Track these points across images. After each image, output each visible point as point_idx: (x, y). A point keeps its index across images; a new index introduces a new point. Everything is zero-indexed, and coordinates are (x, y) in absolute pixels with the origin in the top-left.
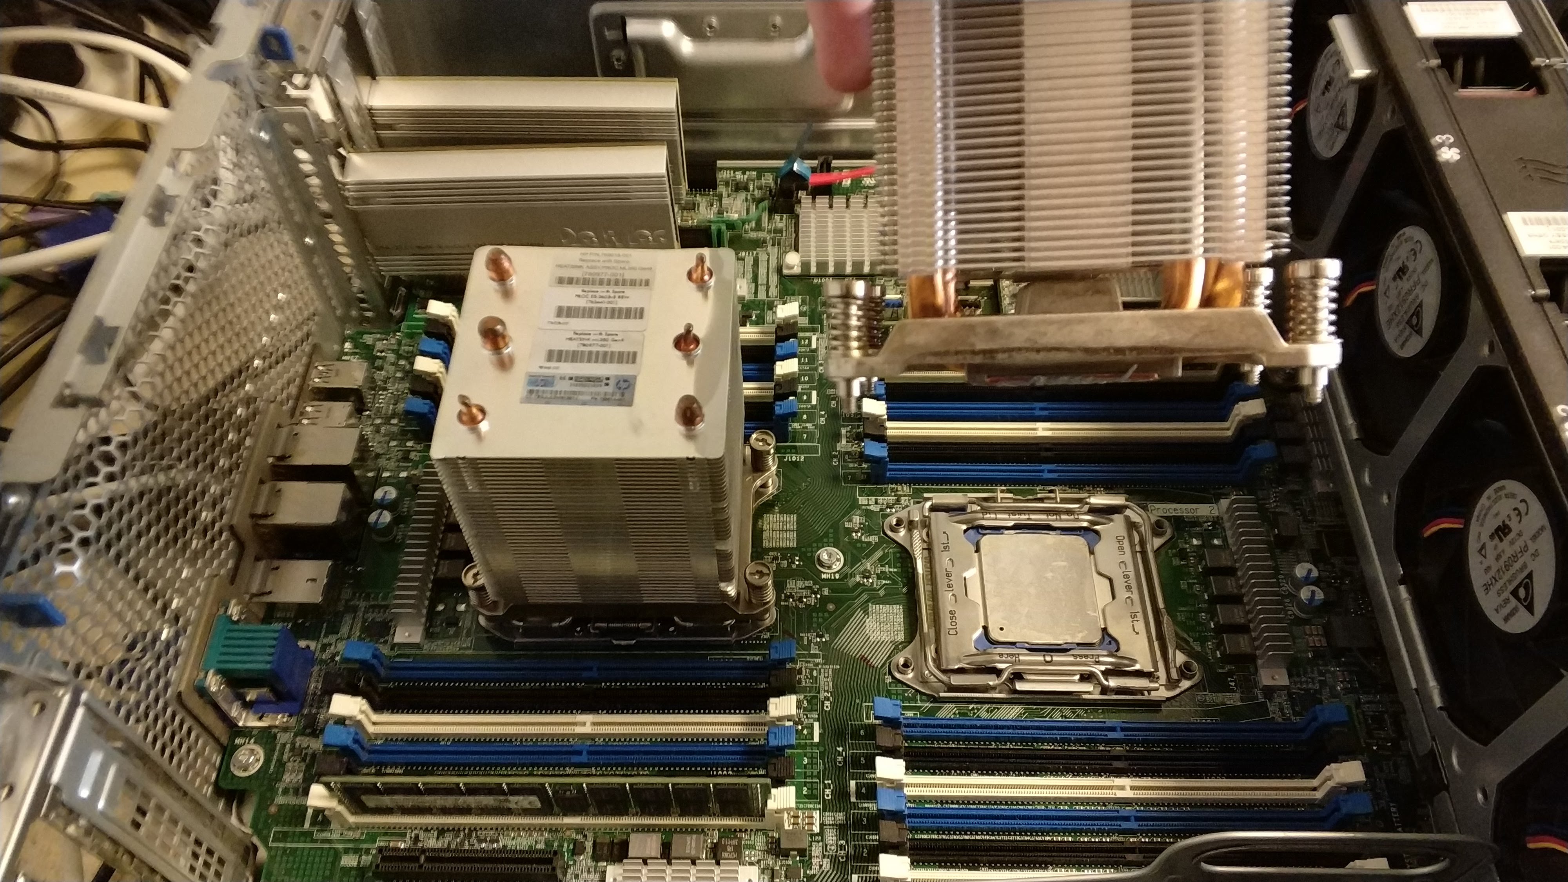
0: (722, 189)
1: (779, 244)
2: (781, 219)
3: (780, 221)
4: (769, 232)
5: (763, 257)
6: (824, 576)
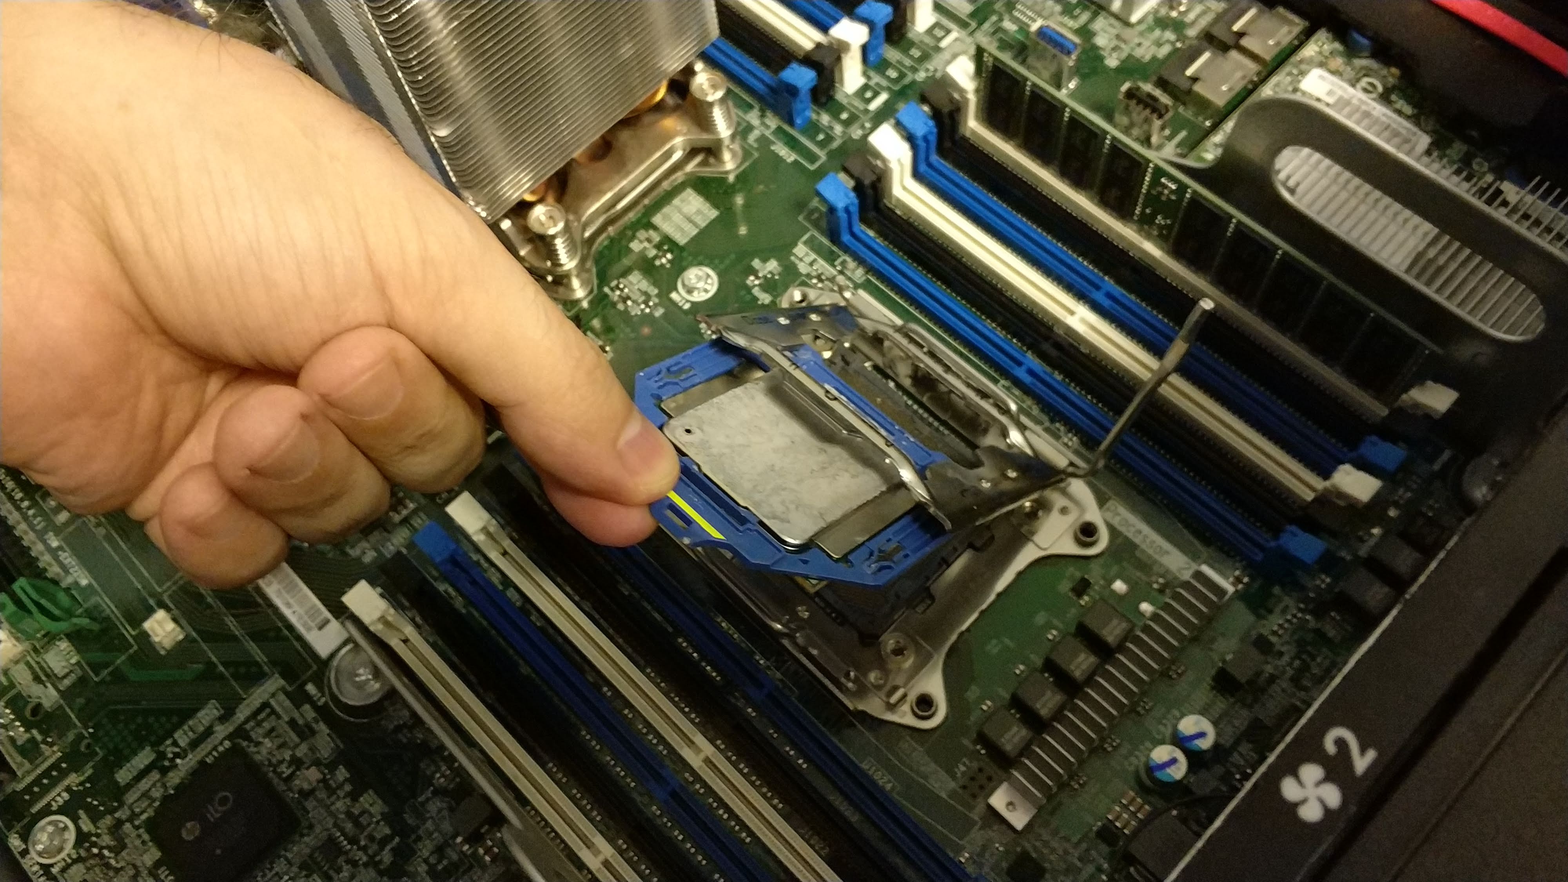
6: (674, 295)
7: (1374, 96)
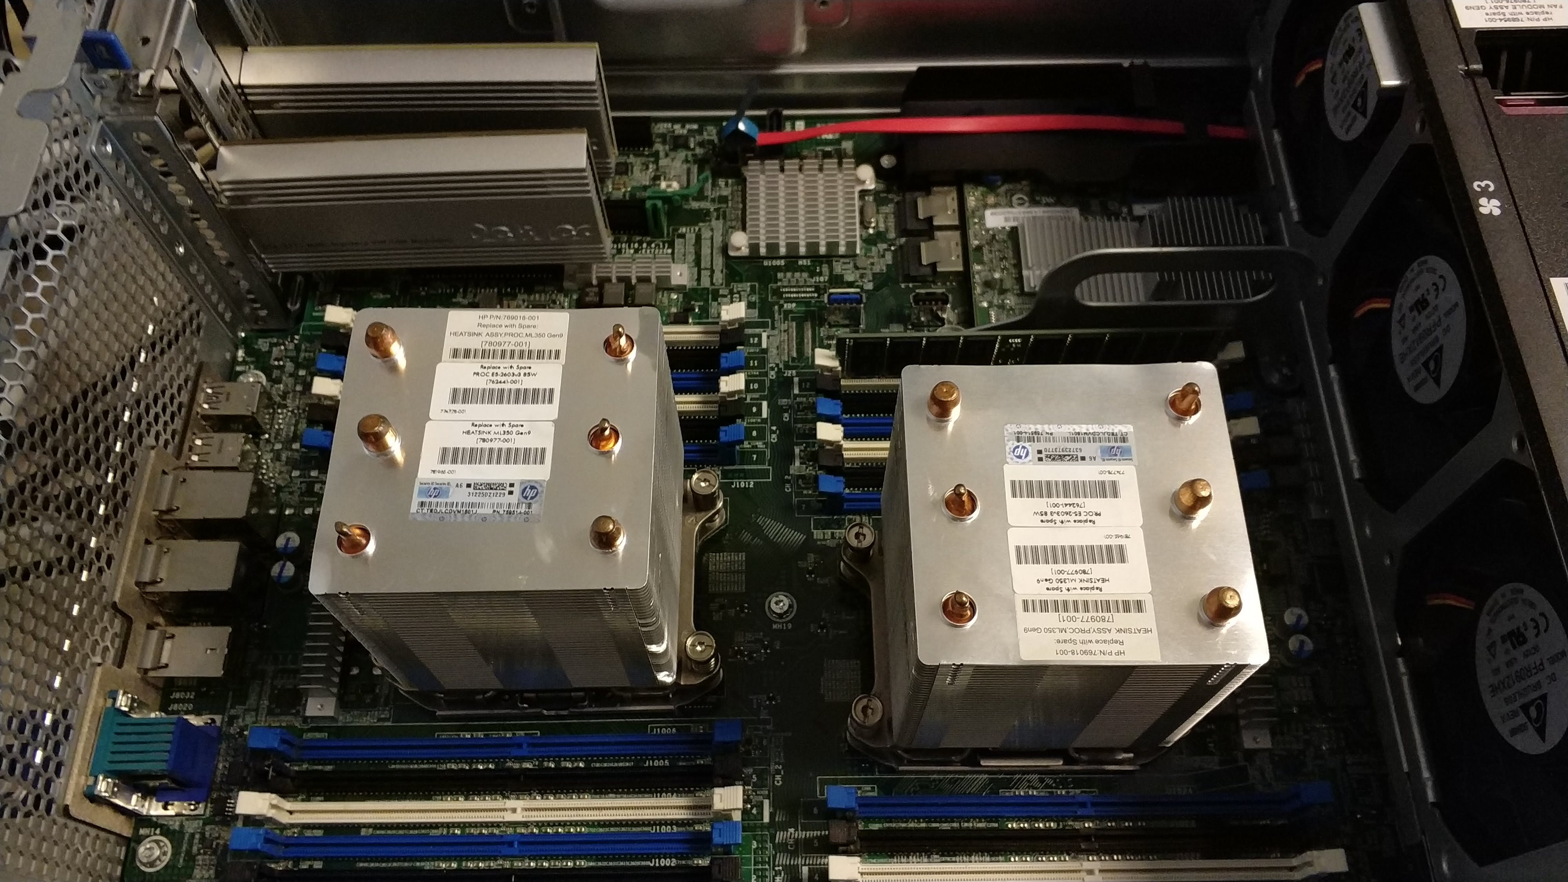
0: (658, 147)
1: (724, 218)
2: (727, 185)
3: (725, 187)
4: (713, 200)
5: (706, 234)
6: (775, 626)
7: (1027, 204)
